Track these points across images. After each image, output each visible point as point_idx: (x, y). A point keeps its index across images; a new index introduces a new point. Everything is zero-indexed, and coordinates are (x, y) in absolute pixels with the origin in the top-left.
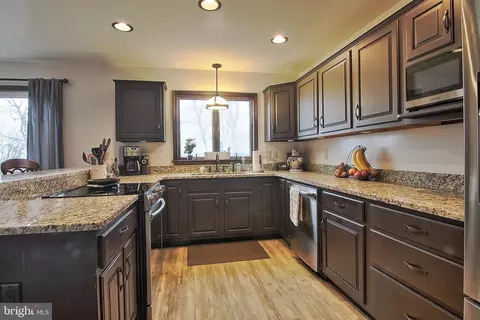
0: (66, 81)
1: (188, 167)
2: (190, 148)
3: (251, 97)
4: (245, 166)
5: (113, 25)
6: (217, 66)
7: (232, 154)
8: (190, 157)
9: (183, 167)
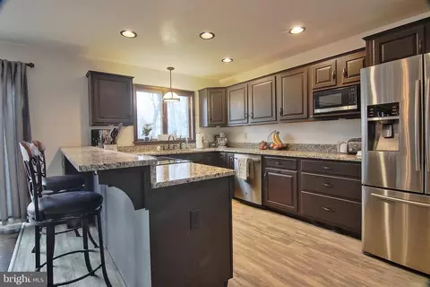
0: (31, 65)
1: (146, 147)
2: (147, 132)
3: (189, 94)
4: (188, 145)
5: (121, 33)
6: (171, 69)
7: (178, 137)
8: (147, 139)
9: (143, 147)
